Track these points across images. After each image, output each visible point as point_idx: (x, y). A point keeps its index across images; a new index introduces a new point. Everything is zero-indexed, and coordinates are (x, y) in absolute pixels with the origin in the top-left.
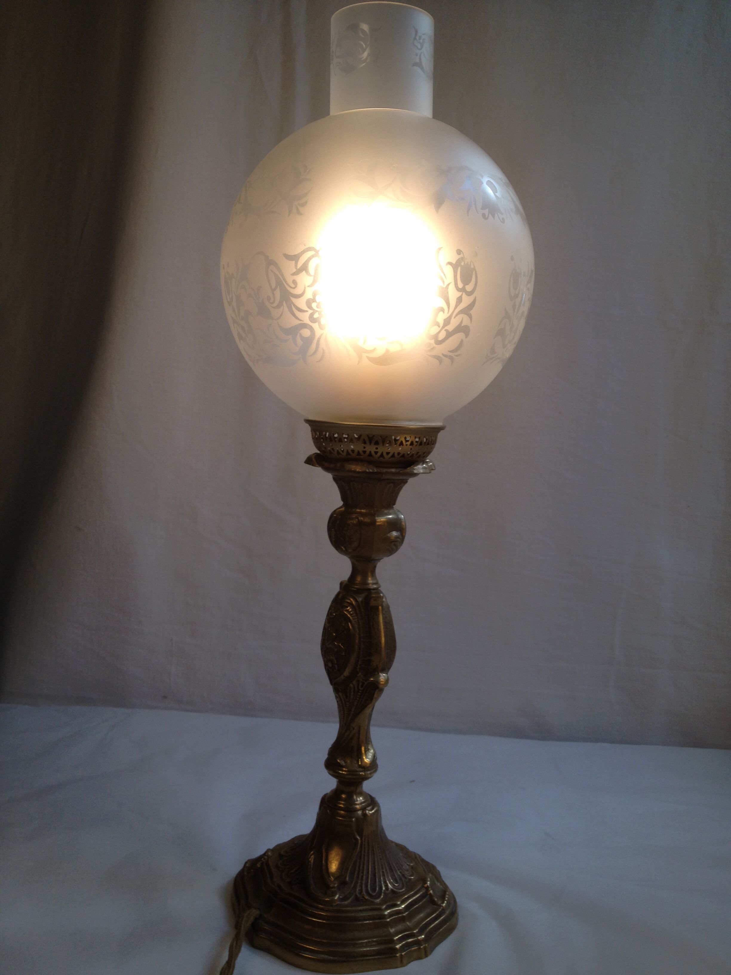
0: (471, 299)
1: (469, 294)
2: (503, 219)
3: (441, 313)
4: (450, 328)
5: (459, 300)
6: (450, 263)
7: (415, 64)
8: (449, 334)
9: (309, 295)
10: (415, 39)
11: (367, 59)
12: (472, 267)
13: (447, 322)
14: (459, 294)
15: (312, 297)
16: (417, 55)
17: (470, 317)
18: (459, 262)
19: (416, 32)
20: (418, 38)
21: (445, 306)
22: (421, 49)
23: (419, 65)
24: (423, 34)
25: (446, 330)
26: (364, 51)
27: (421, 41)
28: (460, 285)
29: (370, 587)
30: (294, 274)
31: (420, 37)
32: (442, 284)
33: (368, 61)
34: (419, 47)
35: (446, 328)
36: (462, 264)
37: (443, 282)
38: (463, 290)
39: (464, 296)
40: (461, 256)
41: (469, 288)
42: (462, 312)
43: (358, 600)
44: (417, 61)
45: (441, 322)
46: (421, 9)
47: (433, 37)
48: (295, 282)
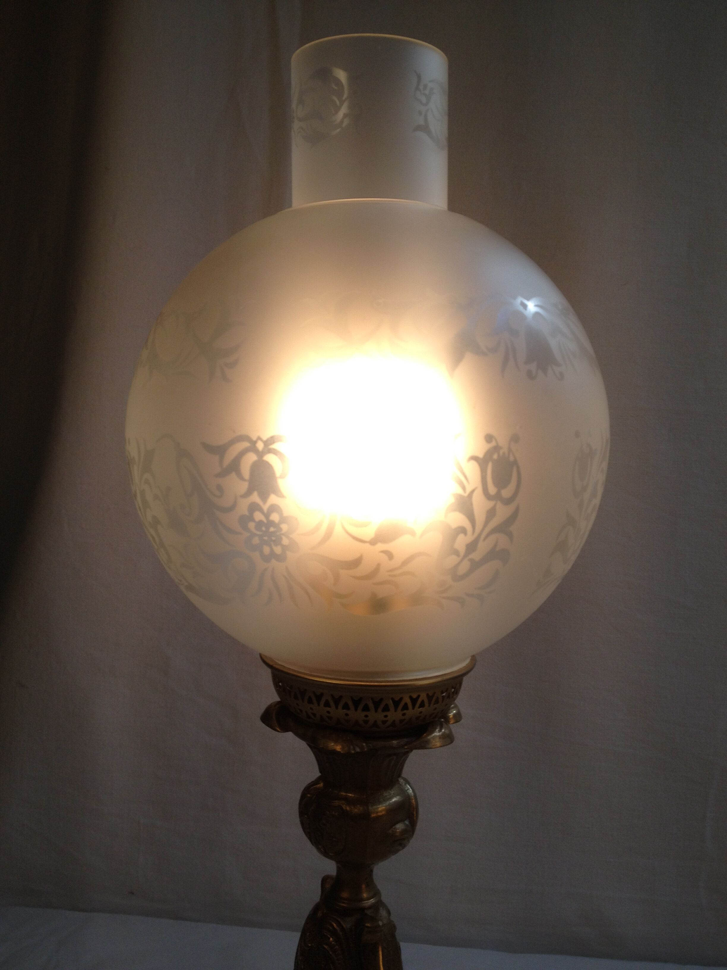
0: (511, 509)
1: (508, 502)
2: (561, 374)
3: (461, 536)
4: (476, 556)
5: (491, 514)
6: (474, 458)
7: (418, 128)
8: (475, 565)
9: (243, 508)
10: (417, 88)
11: (342, 122)
12: (512, 459)
13: (471, 547)
14: (491, 504)
15: (247, 513)
16: (420, 113)
17: (510, 535)
18: (488, 455)
19: (419, 77)
20: (421, 87)
21: (466, 523)
22: (426, 104)
23: (425, 128)
24: (431, 81)
25: (471, 561)
26: (338, 109)
27: (427, 92)
28: (492, 490)
29: (364, 905)
30: (218, 475)
31: (425, 87)
32: (460, 491)
33: (344, 125)
34: (424, 100)
35: (471, 556)
36: (495, 457)
37: (464, 488)
38: (497, 497)
39: (499, 505)
40: (493, 444)
41: (506, 493)
42: (497, 529)
43: (344, 926)
44: (422, 122)
45: (462, 550)
46: (427, 44)
47: (446, 86)
48: (220, 488)
